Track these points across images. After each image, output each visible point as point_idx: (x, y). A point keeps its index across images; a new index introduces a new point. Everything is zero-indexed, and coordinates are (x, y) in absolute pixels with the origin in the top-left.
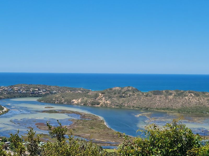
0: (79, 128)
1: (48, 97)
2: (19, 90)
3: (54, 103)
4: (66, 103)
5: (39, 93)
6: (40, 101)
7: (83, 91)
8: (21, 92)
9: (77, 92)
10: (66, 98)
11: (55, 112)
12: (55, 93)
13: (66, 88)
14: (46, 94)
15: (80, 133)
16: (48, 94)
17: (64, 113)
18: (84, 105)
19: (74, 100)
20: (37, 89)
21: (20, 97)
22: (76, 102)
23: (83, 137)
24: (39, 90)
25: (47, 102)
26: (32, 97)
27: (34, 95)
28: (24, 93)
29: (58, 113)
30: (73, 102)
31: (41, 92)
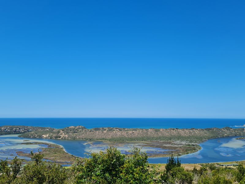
0: (46, 154)
1: (26, 134)
2: (5, 129)
3: (30, 137)
4: (38, 137)
5: (19, 131)
6: (20, 137)
7: (50, 129)
8: (6, 131)
9: (46, 130)
10: (38, 134)
11: (31, 143)
12: (31, 131)
13: (38, 127)
14: (24, 132)
15: (47, 157)
16: (26, 132)
17: (36, 144)
18: (50, 138)
19: (44, 135)
20: (18, 129)
21: (6, 134)
22: (45, 137)
23: (50, 160)
24: (20, 129)
25: (25, 137)
26: (14, 134)
27: (15, 132)
28: (9, 132)
29: (33, 144)
30: (43, 137)
31: (21, 131)
